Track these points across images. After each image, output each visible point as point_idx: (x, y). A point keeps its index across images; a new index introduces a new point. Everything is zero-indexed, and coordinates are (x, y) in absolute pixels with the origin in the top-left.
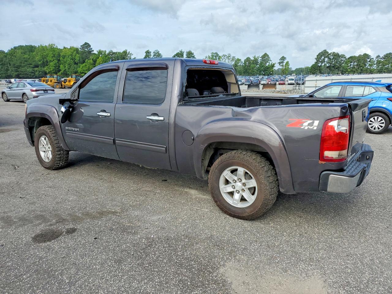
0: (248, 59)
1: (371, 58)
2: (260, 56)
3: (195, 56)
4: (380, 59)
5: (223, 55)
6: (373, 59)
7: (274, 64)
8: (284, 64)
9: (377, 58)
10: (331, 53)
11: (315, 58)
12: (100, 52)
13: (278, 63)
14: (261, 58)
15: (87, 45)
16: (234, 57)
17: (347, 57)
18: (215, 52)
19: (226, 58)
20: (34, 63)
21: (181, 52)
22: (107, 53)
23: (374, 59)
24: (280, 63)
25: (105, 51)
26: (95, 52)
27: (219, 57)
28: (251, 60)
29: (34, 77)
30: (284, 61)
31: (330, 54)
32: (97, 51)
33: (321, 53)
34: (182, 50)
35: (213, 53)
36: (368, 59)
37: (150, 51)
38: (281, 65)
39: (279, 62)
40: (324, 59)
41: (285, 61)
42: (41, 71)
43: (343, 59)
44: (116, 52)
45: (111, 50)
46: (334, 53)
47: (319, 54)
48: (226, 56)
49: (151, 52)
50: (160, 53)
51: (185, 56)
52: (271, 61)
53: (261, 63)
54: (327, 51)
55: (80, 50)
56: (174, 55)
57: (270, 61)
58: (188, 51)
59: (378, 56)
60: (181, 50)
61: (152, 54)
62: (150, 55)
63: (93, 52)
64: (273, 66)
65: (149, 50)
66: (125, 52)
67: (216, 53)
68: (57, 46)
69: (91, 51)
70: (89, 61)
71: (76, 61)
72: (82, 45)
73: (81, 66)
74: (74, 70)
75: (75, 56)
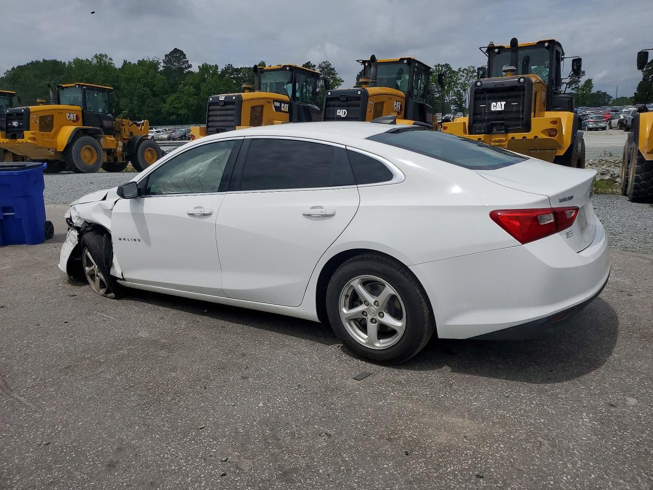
5: (459, 70)
8: (580, 85)
12: (205, 68)
15: (177, 55)
18: (444, 63)
22: (220, 70)
25: (216, 67)
26: (195, 69)
27: (454, 72)
30: (580, 80)
32: (199, 67)
35: (439, 65)
37: (313, 63)
38: (574, 87)
41: (583, 80)
44: (242, 68)
45: (229, 65)
48: (467, 70)
49: (314, 66)
50: (332, 67)
55: (162, 64)
65: (310, 62)
67: (447, 65)
68: (111, 59)
69: (186, 68)
70: (186, 88)
71: (155, 88)
72: (168, 53)
73: (169, 100)
74: (153, 107)
75: (154, 77)
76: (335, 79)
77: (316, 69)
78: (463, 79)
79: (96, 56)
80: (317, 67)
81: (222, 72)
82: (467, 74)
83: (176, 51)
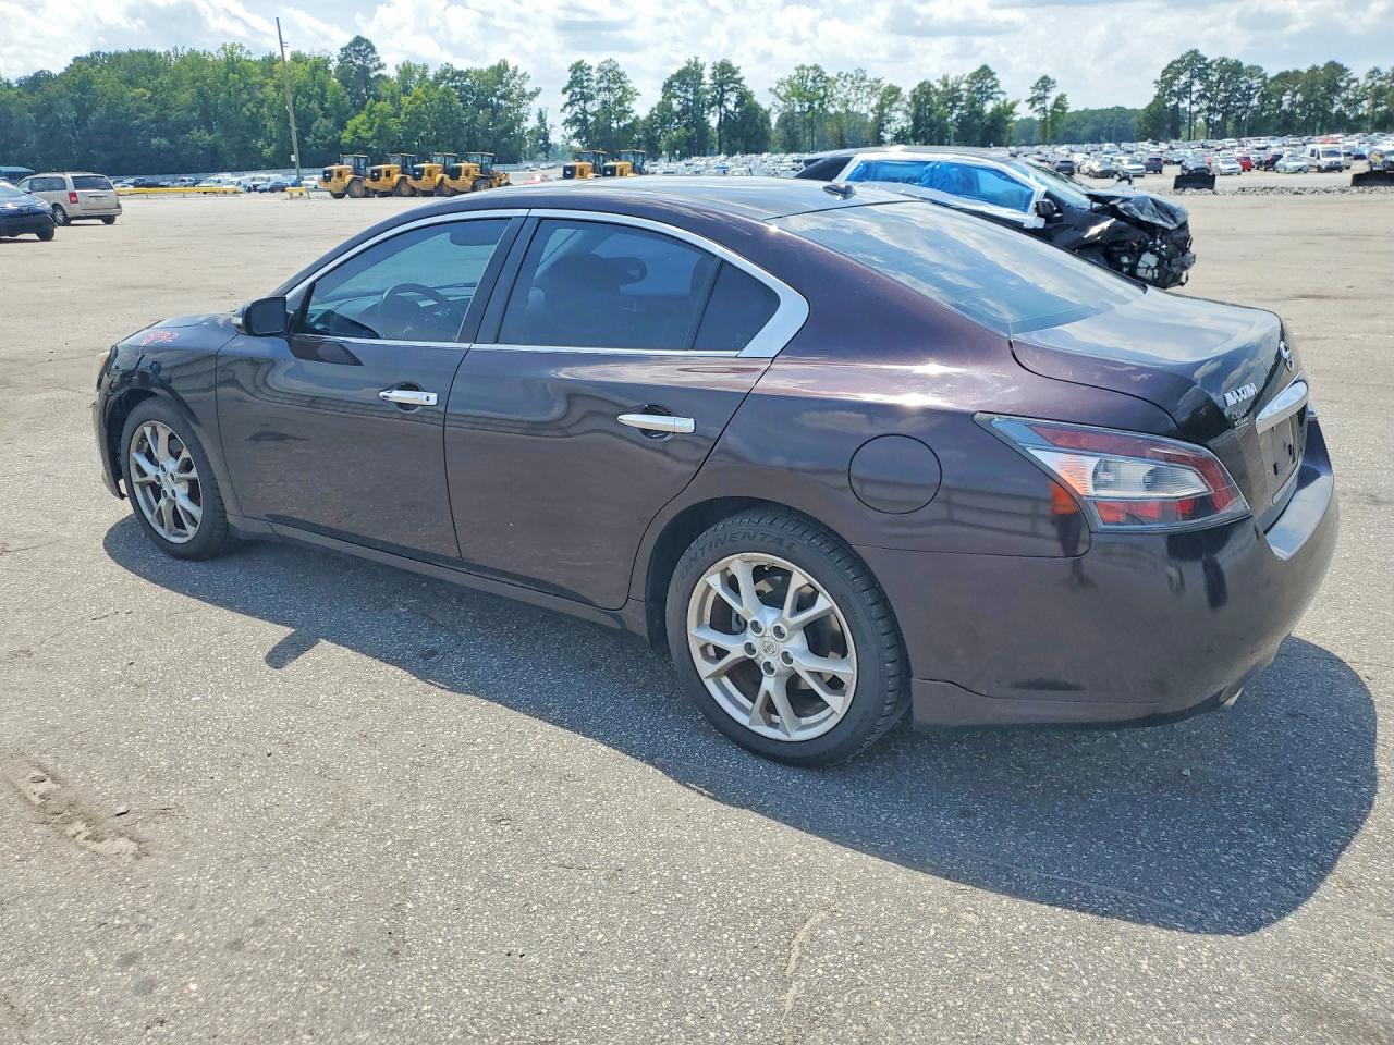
0: (925, 88)
1: (1352, 77)
2: (965, 78)
3: (740, 80)
4: (1378, 83)
5: (839, 75)
6: (1355, 80)
7: (1013, 105)
8: (1049, 103)
9: (1371, 77)
10: (1213, 62)
11: (1156, 82)
12: (406, 71)
13: (1028, 101)
14: (967, 82)
15: (361, 46)
16: (879, 81)
17: (1270, 76)
18: (812, 64)
19: (850, 85)
20: (172, 118)
21: (696, 65)
22: (431, 75)
23: (1362, 81)
24: (1033, 101)
25: (425, 67)
26: (391, 72)
27: (828, 80)
28: (936, 92)
29: (177, 165)
30: (1048, 95)
31: (1208, 66)
32: (397, 67)
33: (1179, 62)
34: (696, 58)
35: (802, 67)
36: (1341, 80)
37: (587, 62)
38: (1038, 106)
39: (1029, 96)
40: (1189, 85)
41: (1053, 95)
42: (201, 144)
43: (1256, 82)
44: (468, 71)
45: (447, 64)
46: (1224, 59)
47: (1170, 66)
48: (851, 77)
49: (590, 68)
50: (621, 70)
51: (707, 80)
52: (1004, 93)
53: (972, 102)
54: (1202, 52)
55: (336, 63)
56: (669, 76)
57: (999, 95)
58: (718, 62)
59: (1376, 71)
60: (693, 60)
61: (596, 75)
62: (587, 80)
63: (381, 72)
64: (1009, 110)
65: (582, 61)
66: (500, 71)
67: (816, 68)
68: (249, 53)
69: (376, 69)
70: (379, 105)
71: (327, 105)
72: (345, 45)
73: (351, 124)
74: (324, 138)
75: (322, 86)
76: (625, 90)
77: (592, 73)
78: (845, 91)
79: (224, 48)
80: (594, 70)
81: (436, 78)
82: (853, 83)
83: (359, 41)
